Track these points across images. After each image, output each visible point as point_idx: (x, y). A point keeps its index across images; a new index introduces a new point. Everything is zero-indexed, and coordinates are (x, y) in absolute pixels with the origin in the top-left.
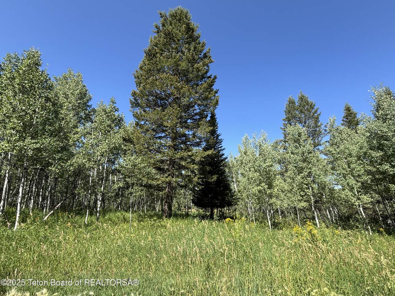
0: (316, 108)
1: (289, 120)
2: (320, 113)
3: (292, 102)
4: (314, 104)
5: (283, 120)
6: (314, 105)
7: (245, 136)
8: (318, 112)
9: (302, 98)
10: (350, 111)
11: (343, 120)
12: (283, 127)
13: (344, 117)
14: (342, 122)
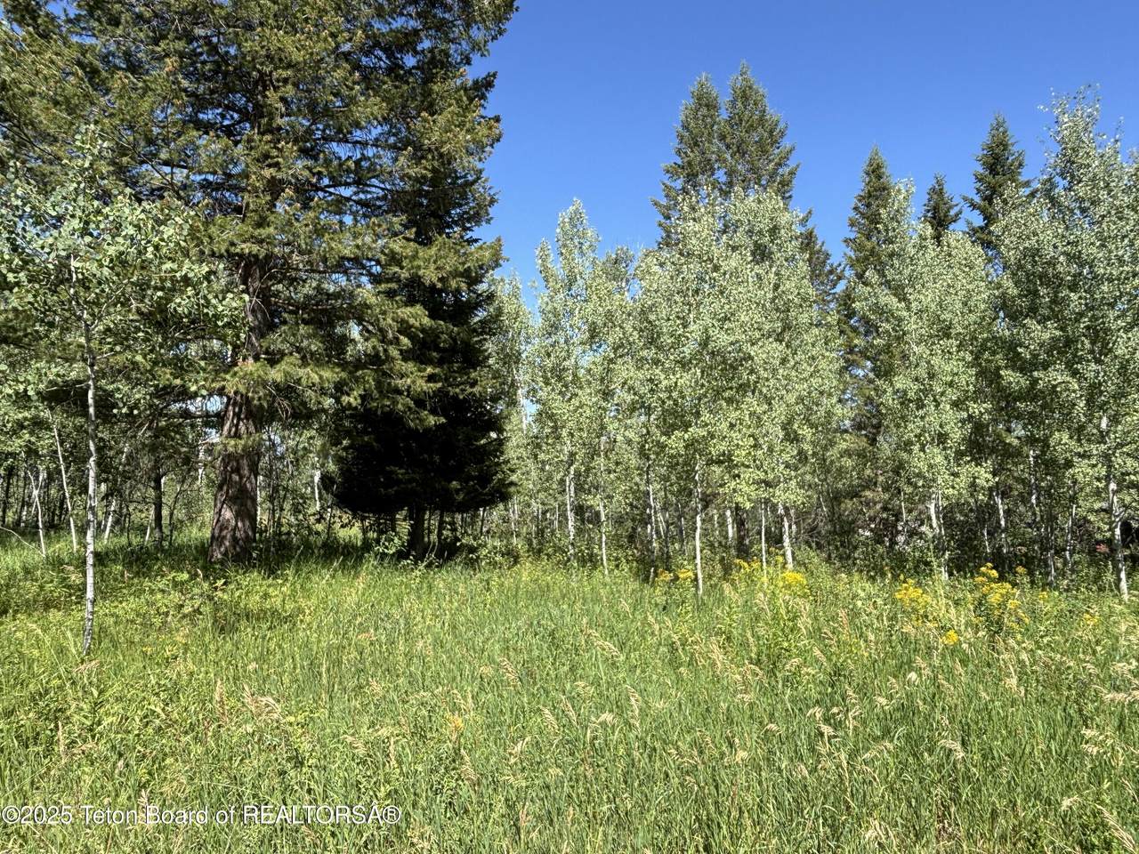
0: (786, 144)
1: (691, 174)
2: (798, 166)
3: (705, 103)
4: (781, 126)
5: (668, 172)
6: (782, 134)
7: (572, 209)
8: (792, 164)
9: (745, 95)
10: (879, 177)
11: (856, 209)
12: (664, 202)
13: (861, 198)
14: (852, 214)
